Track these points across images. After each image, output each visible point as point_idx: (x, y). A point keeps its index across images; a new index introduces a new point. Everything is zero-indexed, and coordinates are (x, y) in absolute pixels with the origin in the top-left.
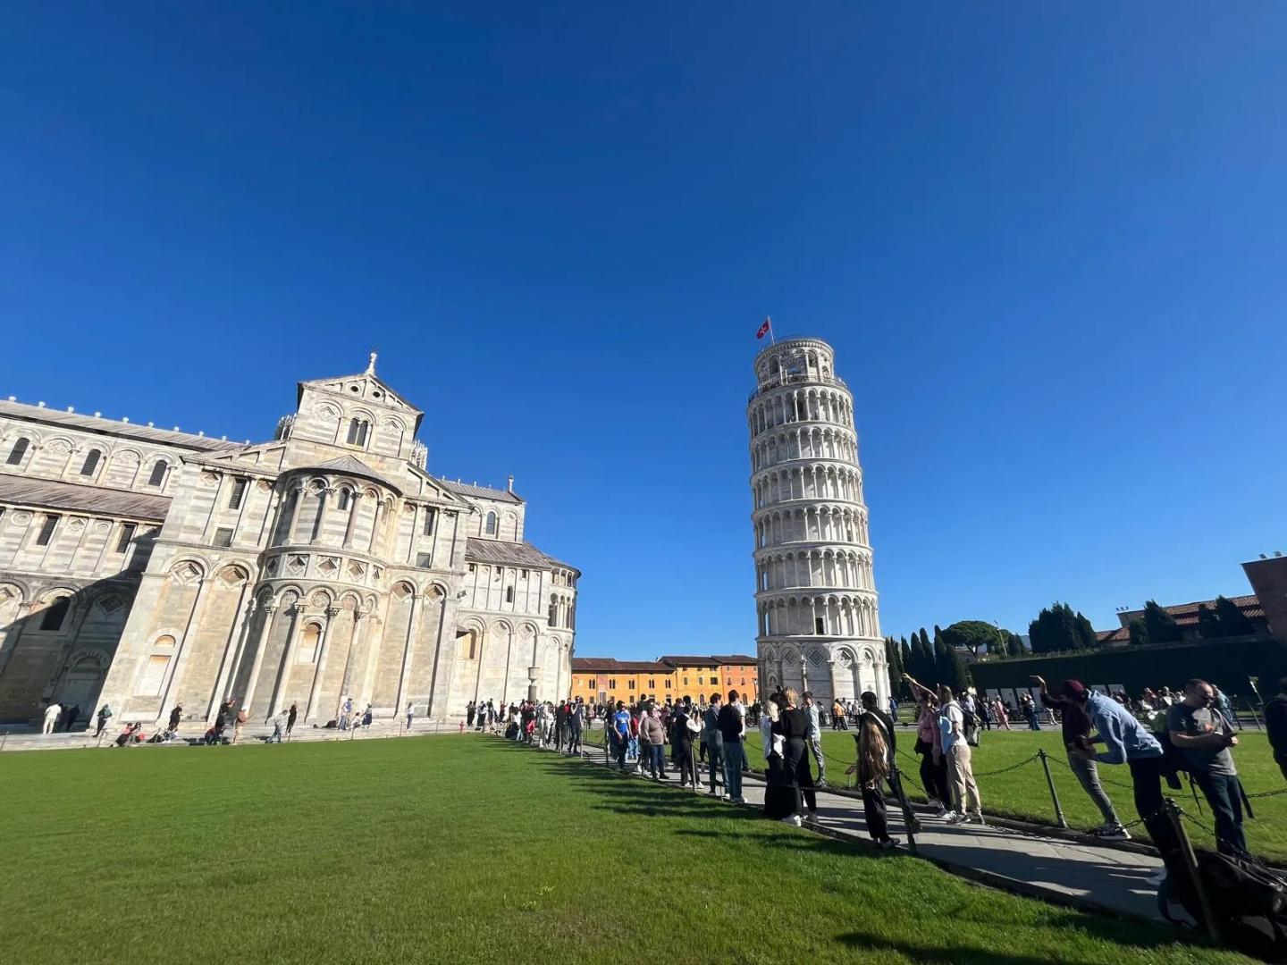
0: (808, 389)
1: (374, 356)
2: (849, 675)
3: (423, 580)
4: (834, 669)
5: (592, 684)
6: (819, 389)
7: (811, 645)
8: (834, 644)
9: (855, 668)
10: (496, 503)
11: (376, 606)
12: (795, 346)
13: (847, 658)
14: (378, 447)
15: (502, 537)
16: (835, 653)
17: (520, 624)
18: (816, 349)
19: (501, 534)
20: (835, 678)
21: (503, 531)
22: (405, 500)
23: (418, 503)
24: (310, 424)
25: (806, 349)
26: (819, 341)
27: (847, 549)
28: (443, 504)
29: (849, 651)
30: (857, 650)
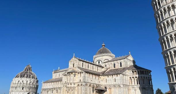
3: (80, 84)
10: (121, 60)
21: (123, 66)
22: (78, 73)
24: (70, 66)
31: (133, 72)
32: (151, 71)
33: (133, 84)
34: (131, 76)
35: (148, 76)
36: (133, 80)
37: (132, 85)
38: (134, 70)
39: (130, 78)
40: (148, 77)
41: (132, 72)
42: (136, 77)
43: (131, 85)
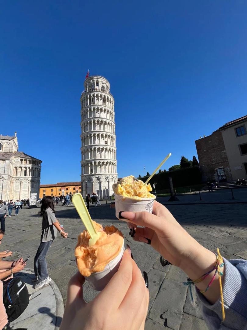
0: (96, 93)
2: (98, 185)
4: (94, 183)
6: (100, 94)
7: (88, 177)
8: (94, 176)
9: (100, 183)
12: (92, 79)
13: (98, 180)
15: (4, 151)
16: (94, 179)
18: (99, 80)
19: (3, 150)
20: (94, 186)
21: (4, 149)
25: (95, 80)
27: (105, 147)
29: (99, 178)
30: (101, 178)
31: (22, 160)
32: (42, 162)
33: (19, 175)
34: (18, 166)
35: (37, 167)
36: (19, 170)
37: (17, 177)
38: (23, 158)
39: (16, 167)
40: (38, 169)
41: (20, 160)
42: (25, 168)
43: (15, 176)
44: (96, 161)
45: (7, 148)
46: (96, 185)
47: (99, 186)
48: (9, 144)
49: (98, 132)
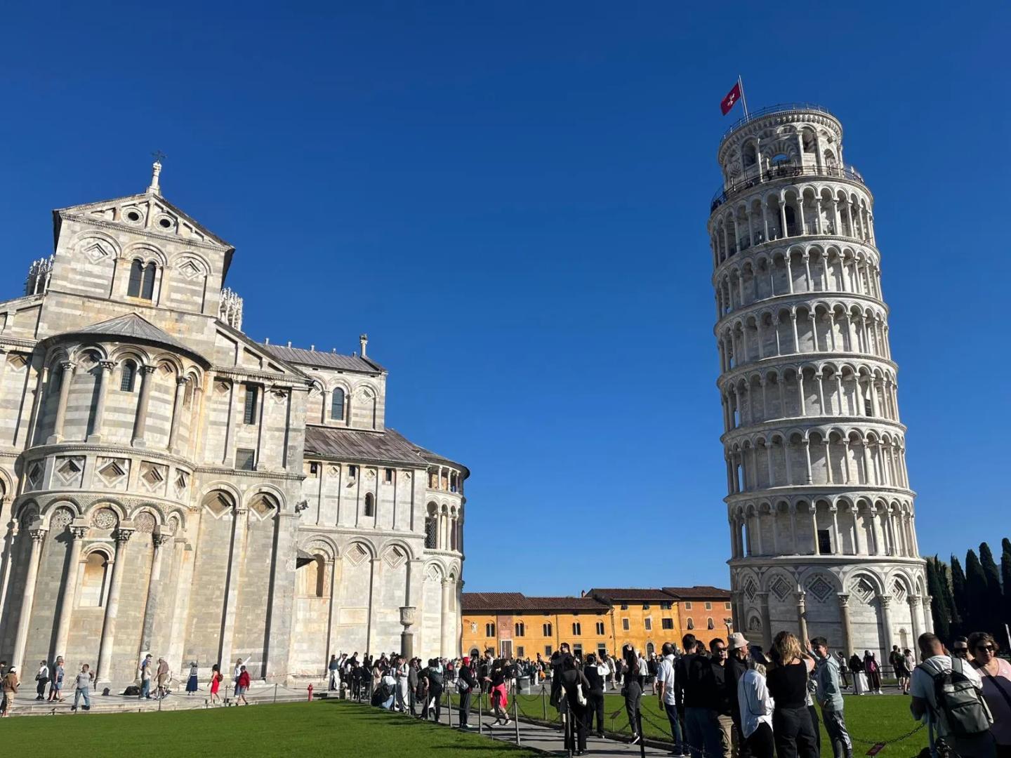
0: (802, 188)
1: (158, 166)
2: (871, 615)
3: (247, 489)
4: (847, 604)
5: (491, 630)
6: (820, 186)
7: (811, 570)
8: (846, 568)
9: (879, 603)
10: (345, 375)
11: (183, 527)
12: (782, 123)
13: (867, 588)
14: (172, 300)
15: (355, 423)
16: (848, 585)
17: (386, 546)
18: (815, 124)
19: (354, 419)
20: (850, 618)
21: (356, 415)
22: (214, 374)
23: (234, 377)
24: (74, 270)
25: (799, 126)
26: (821, 112)
27: (865, 428)
28: (269, 379)
29: (869, 578)
30: (883, 577)
44: (849, 495)
45: (364, 412)
46: (861, 614)
47: (874, 619)
48: (371, 393)
49: (845, 360)
